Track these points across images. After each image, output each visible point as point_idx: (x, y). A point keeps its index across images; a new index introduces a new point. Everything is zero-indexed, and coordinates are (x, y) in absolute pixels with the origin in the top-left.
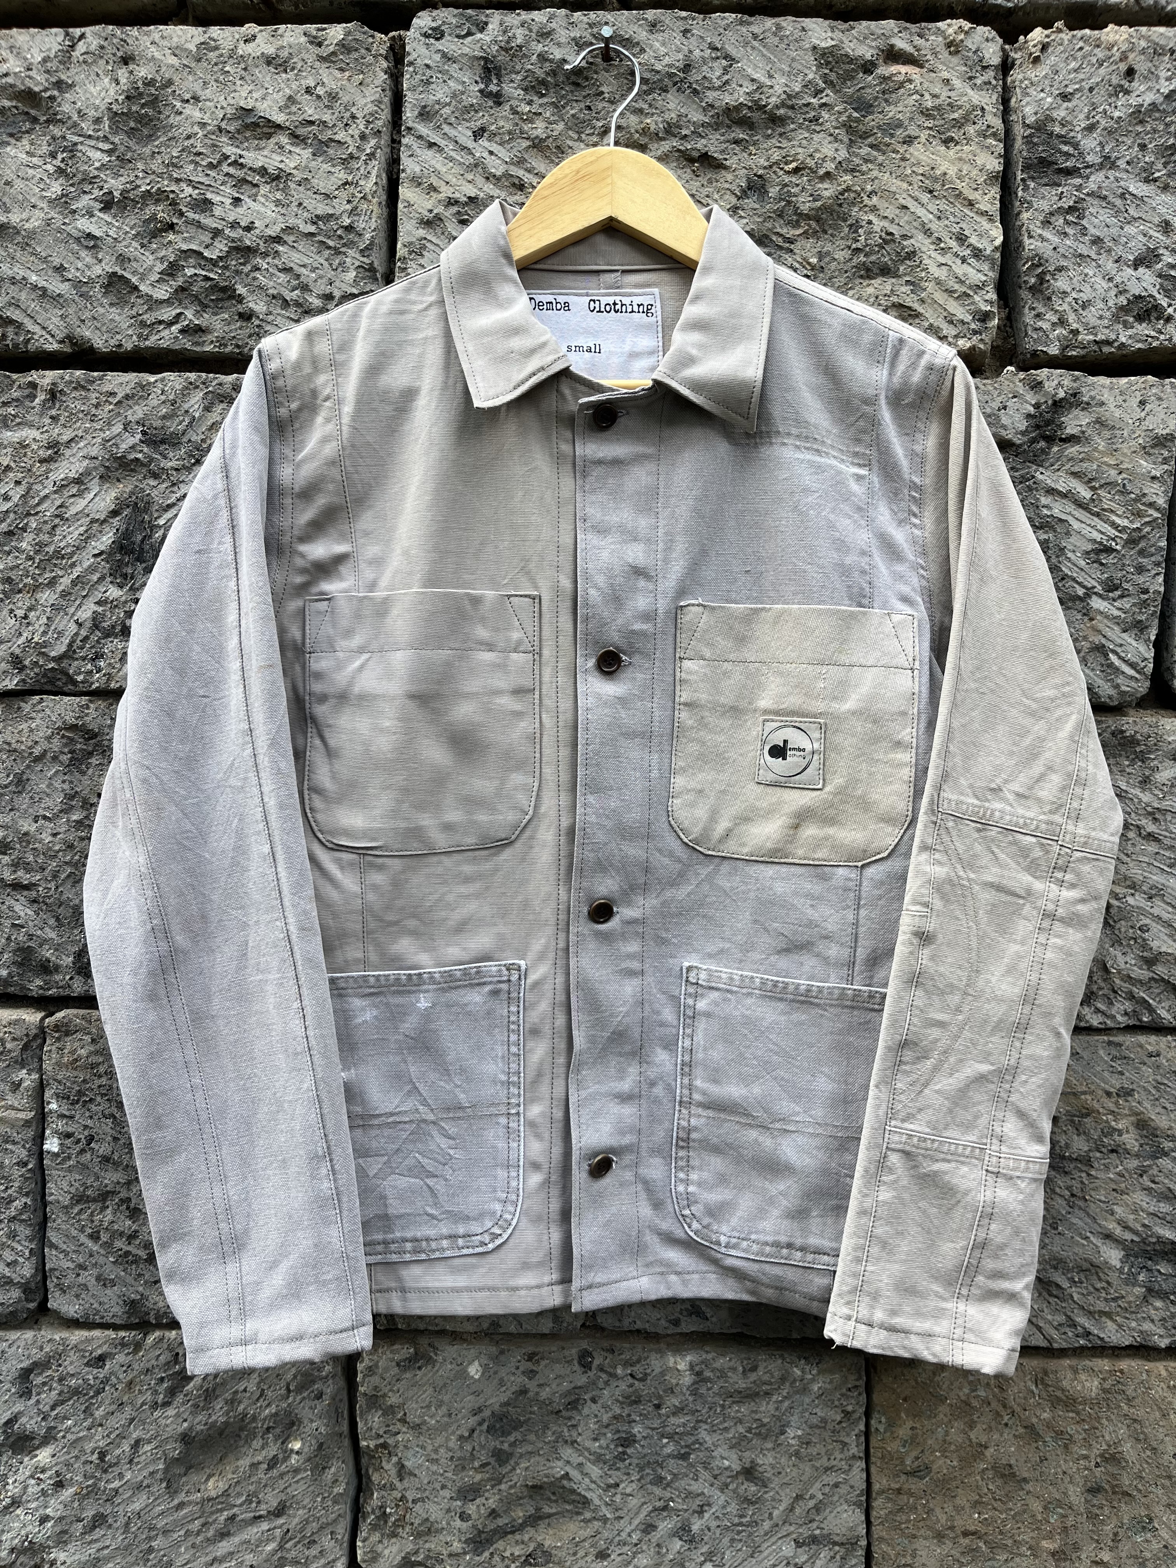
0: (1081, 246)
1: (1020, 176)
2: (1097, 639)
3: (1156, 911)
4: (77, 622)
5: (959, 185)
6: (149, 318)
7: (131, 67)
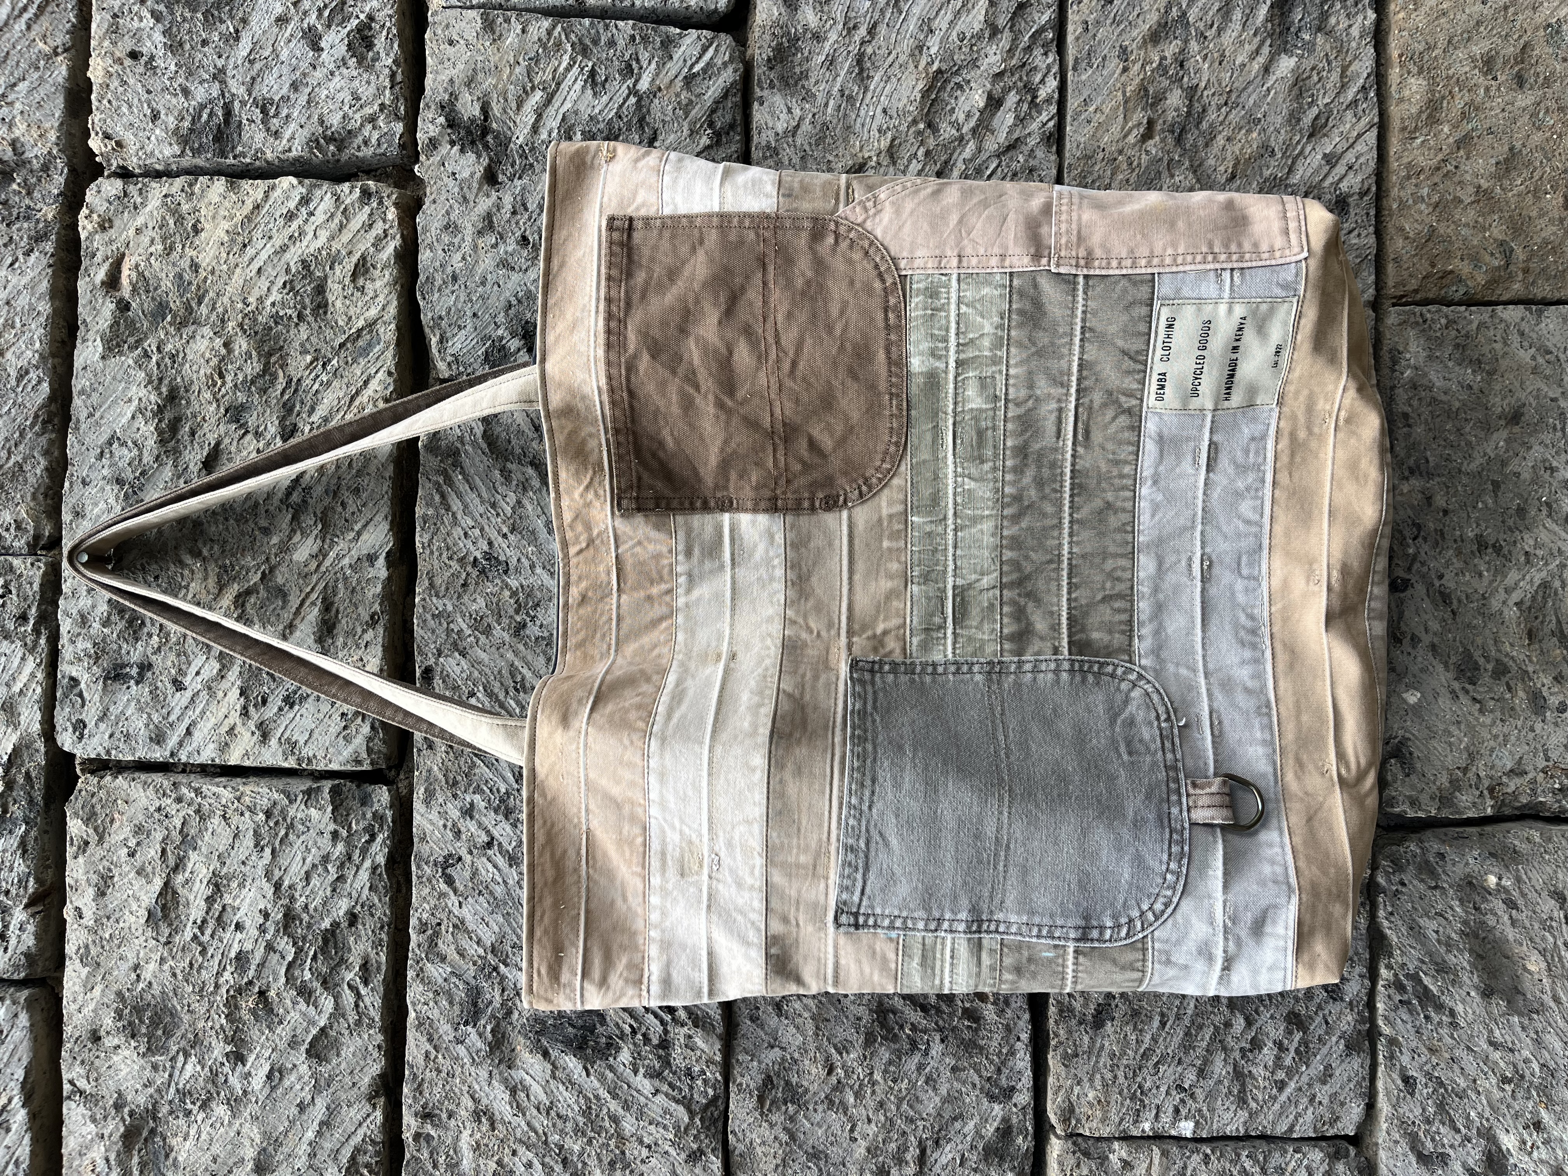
0: (299, 102)
1: (230, 161)
2: (679, 84)
3: (944, 27)
4: (654, 1095)
5: (239, 218)
6: (352, 1017)
7: (102, 1033)
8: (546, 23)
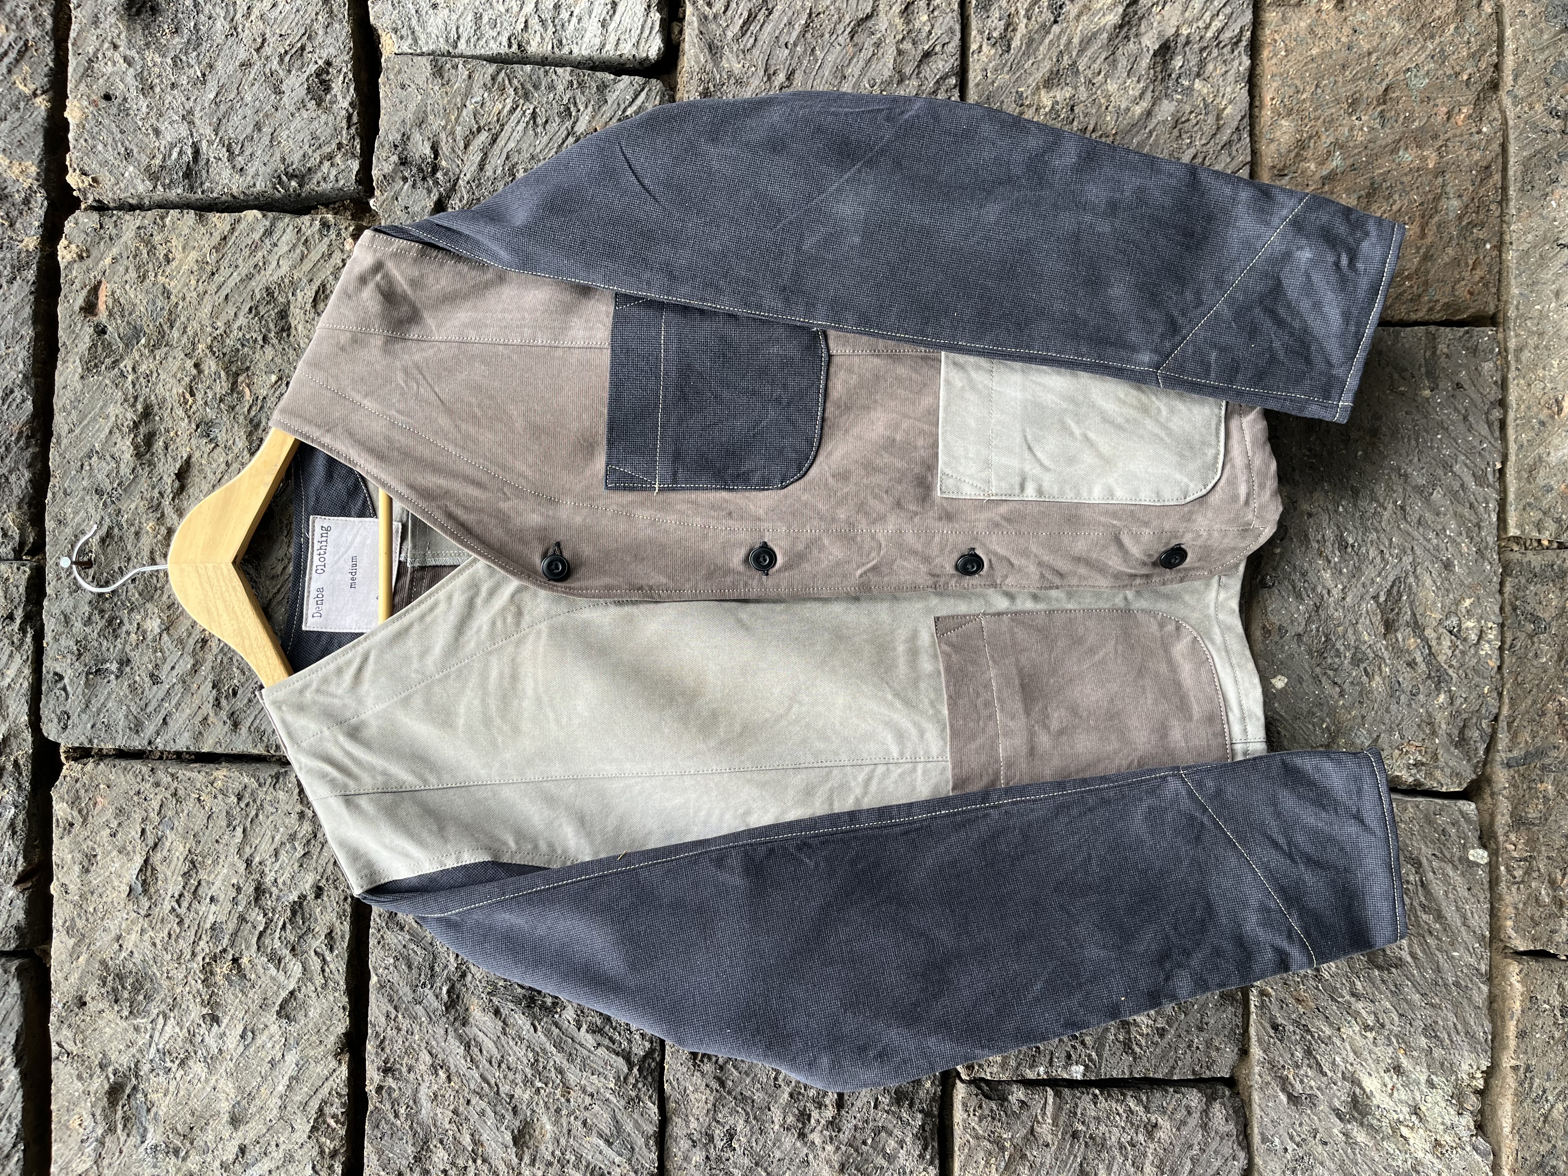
0: (262, 141)
1: (199, 195)
3: (857, 73)
4: (596, 1048)
5: (207, 249)
6: (319, 980)
7: (88, 999)
8: (491, 69)
